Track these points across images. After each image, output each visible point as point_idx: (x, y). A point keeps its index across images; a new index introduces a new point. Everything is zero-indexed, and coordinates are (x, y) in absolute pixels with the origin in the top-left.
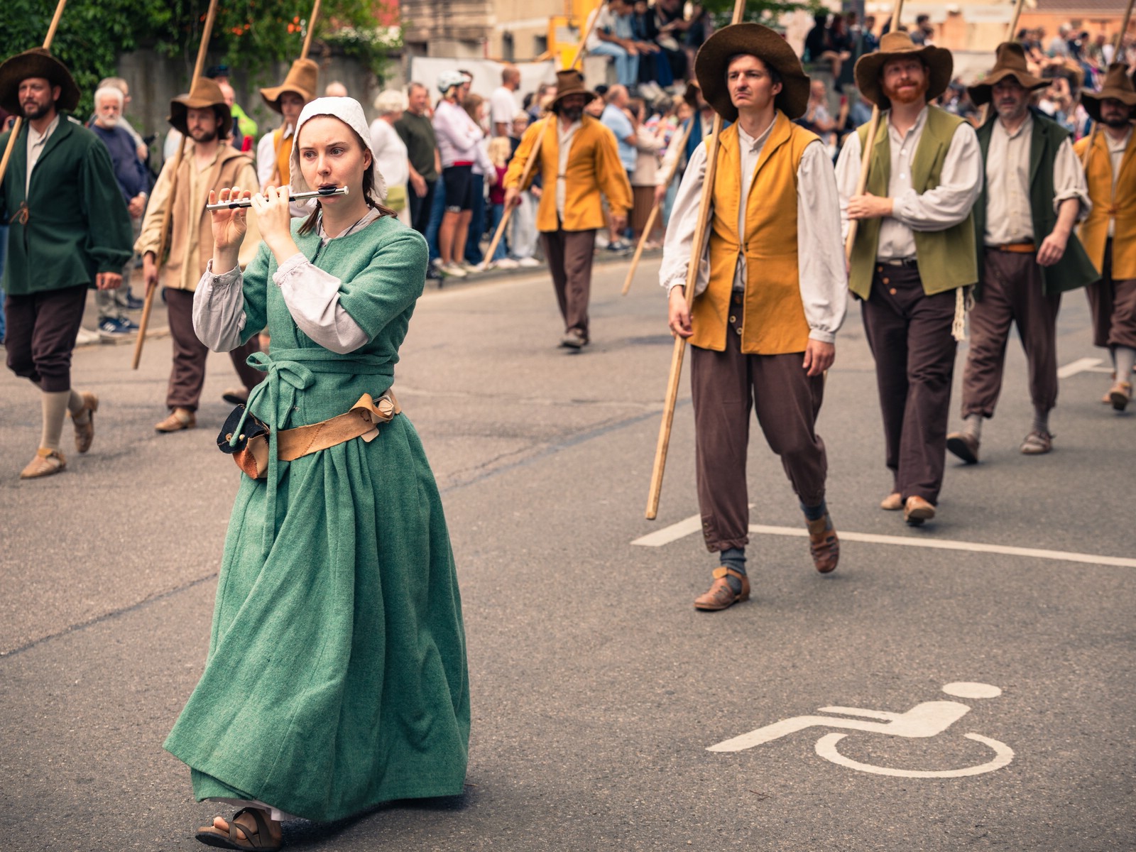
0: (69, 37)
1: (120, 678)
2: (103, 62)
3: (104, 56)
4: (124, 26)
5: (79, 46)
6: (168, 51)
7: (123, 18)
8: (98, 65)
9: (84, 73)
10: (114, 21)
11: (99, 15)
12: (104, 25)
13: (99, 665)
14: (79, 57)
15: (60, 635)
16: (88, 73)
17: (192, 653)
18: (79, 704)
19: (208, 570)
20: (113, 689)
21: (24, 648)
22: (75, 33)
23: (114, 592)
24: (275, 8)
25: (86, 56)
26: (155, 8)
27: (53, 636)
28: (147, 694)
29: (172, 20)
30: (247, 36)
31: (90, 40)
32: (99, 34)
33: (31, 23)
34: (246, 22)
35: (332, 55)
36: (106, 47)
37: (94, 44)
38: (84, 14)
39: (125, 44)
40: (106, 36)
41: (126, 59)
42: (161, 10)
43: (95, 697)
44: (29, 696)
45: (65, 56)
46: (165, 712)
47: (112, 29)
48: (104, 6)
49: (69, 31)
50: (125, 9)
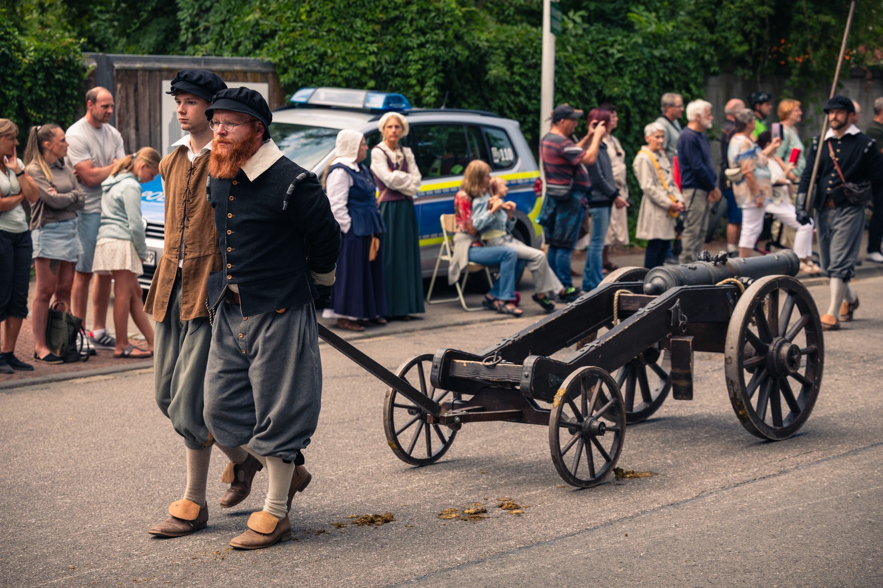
0: (671, 64)
1: (675, 554)
2: (696, 84)
3: (696, 79)
4: (712, 56)
5: (678, 71)
6: (744, 75)
7: (711, 50)
8: (692, 86)
10: (705, 52)
11: (694, 47)
12: (697, 55)
13: (660, 543)
14: (677, 79)
15: (632, 517)
16: (684, 92)
17: (732, 539)
18: (643, 571)
19: (749, 476)
20: (669, 562)
21: (605, 525)
22: (675, 61)
23: (676, 487)
24: (829, 42)
25: (683, 78)
26: (737, 42)
27: (627, 518)
28: (694, 568)
29: (749, 52)
30: (807, 63)
31: (686, 67)
32: (693, 62)
33: (643, 53)
34: (805, 52)
35: (873, 79)
36: (698, 72)
37: (688, 69)
38: (682, 47)
39: (712, 69)
40: (698, 63)
41: (713, 81)
42: (740, 44)
43: (655, 568)
44: (605, 562)
45: (667, 79)
46: (707, 584)
47: (702, 58)
48: (698, 40)
49: (670, 59)
50: (713, 43)
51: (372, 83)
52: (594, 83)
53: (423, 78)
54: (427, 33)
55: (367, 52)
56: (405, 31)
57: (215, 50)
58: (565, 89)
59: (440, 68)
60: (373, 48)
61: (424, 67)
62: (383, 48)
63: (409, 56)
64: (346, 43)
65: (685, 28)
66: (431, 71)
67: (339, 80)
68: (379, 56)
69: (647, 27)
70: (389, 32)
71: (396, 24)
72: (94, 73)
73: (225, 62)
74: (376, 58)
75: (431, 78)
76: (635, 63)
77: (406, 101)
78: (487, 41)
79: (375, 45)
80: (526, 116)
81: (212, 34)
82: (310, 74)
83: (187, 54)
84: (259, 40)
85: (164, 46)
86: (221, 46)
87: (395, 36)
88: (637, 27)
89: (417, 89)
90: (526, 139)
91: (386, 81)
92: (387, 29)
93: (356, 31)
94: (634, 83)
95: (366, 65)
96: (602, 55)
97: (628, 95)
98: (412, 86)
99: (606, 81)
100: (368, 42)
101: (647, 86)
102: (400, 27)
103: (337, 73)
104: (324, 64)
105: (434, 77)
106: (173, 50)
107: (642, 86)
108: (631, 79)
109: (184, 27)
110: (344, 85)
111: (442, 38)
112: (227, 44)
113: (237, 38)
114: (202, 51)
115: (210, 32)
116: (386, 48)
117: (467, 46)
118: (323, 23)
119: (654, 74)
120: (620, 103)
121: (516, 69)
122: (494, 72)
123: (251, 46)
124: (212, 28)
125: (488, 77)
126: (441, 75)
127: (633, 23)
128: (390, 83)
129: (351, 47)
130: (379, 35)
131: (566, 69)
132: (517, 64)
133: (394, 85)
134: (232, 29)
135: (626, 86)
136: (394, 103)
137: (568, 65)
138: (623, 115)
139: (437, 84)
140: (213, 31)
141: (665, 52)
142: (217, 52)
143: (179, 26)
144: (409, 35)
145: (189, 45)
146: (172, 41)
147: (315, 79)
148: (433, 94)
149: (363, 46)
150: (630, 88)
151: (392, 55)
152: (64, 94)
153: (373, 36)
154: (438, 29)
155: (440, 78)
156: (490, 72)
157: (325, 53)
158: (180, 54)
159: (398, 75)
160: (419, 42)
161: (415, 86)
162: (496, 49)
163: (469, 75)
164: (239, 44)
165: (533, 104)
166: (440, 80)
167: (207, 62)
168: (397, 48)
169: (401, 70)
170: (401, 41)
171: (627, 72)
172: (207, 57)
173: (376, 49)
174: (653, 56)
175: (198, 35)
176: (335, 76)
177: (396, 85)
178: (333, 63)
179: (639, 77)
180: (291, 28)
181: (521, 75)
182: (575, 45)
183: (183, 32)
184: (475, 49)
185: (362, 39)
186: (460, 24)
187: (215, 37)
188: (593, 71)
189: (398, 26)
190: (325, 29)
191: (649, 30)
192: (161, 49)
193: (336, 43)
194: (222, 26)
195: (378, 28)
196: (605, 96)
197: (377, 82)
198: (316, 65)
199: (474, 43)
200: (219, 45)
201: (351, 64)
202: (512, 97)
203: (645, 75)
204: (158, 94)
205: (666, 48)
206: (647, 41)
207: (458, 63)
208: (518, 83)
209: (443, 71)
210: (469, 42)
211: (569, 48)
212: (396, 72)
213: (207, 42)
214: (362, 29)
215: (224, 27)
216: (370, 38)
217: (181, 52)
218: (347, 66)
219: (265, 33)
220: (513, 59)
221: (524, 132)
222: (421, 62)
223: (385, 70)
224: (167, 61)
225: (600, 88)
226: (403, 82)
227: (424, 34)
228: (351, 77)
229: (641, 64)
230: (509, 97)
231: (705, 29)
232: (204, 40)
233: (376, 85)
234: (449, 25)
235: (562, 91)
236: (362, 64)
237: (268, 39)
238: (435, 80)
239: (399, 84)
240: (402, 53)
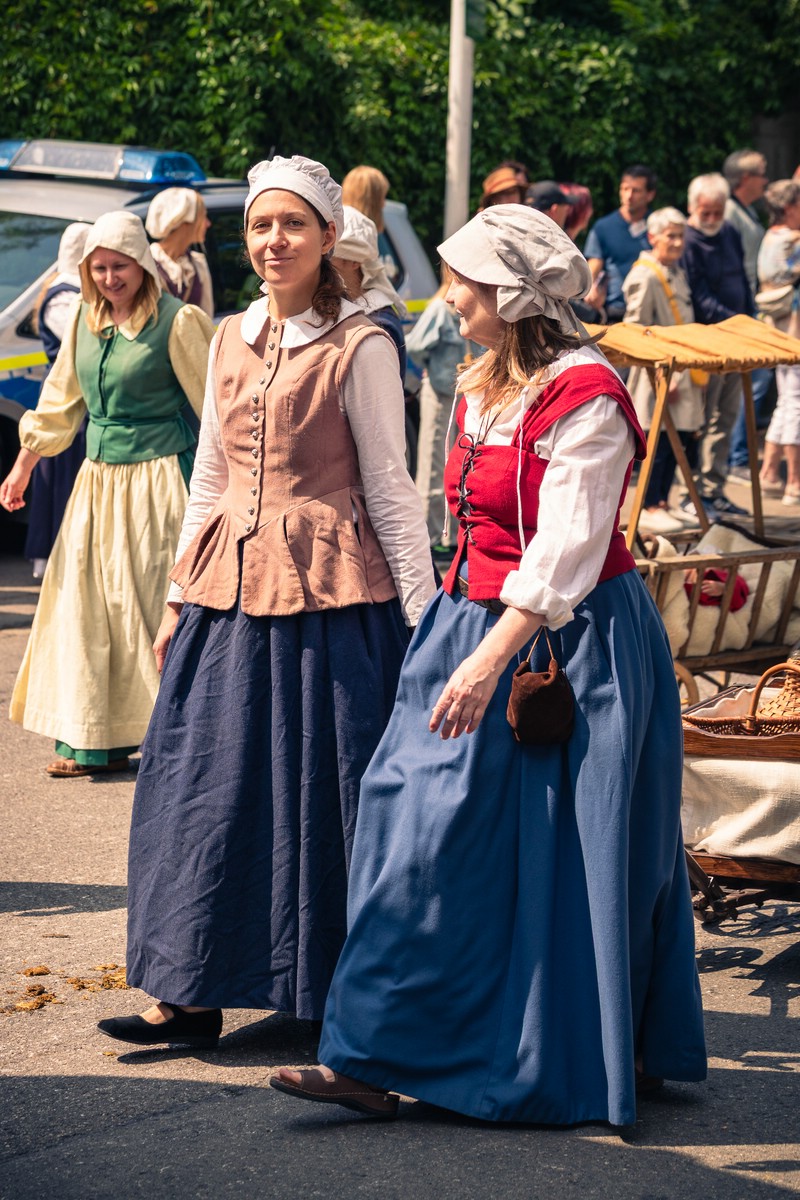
0: (689, 95)
2: (735, 131)
3: (737, 123)
4: (767, 80)
5: (703, 107)
7: (767, 70)
8: (729, 137)
9: (707, 146)
10: (755, 72)
11: (734, 64)
12: (741, 78)
14: (702, 123)
16: (713, 147)
22: (699, 90)
25: (712, 123)
31: (719, 99)
32: (731, 91)
36: (741, 110)
37: (723, 104)
38: (713, 63)
39: (768, 105)
40: (742, 94)
41: (767, 126)
45: (682, 122)
47: (750, 84)
48: (740, 51)
49: (690, 86)
50: (771, 57)
51: (130, 131)
52: (546, 130)
53: (226, 121)
55: (122, 73)
56: (193, 33)
58: (491, 142)
59: (258, 103)
60: (133, 66)
61: (229, 101)
62: (151, 65)
63: (198, 79)
64: (82, 55)
65: (717, 28)
66: (241, 107)
67: (69, 124)
68: (144, 80)
69: (647, 26)
70: (163, 34)
71: (177, 20)
74: (139, 83)
75: (240, 121)
76: (623, 93)
77: (196, 165)
78: (347, 51)
79: (137, 58)
80: (418, 192)
82: (15, 114)
87: (174, 42)
88: (627, 26)
89: (215, 141)
90: (418, 234)
91: (156, 127)
92: (160, 28)
93: (101, 33)
94: (621, 130)
95: (121, 98)
96: (562, 78)
97: (610, 153)
98: (204, 137)
99: (568, 126)
100: (124, 53)
101: (644, 136)
102: (184, 25)
103: (65, 110)
104: (41, 95)
105: (247, 120)
107: (636, 138)
108: (616, 123)
110: (79, 133)
111: (263, 46)
116: (157, 65)
117: (309, 62)
118: (39, 16)
119: (657, 113)
120: (594, 168)
121: (399, 104)
122: (360, 109)
125: (347, 120)
126: (262, 115)
127: (619, 17)
128: (164, 131)
129: (92, 63)
130: (144, 41)
131: (494, 105)
132: (403, 94)
133: (171, 134)
135: (605, 137)
136: (174, 169)
137: (497, 96)
138: (599, 190)
141: (680, 72)
144: (201, 41)
147: (24, 123)
149: (114, 60)
150: (612, 140)
151: (170, 77)
153: (133, 42)
154: (255, 28)
155: (258, 121)
156: (352, 111)
157: (45, 72)
159: (179, 116)
160: (218, 53)
161: (211, 135)
162: (364, 66)
163: (312, 116)
165: (431, 170)
166: (258, 125)
168: (178, 66)
169: (185, 105)
170: (185, 51)
171: (609, 111)
173: (137, 67)
174: (656, 80)
176: (61, 117)
177: (175, 133)
178: (58, 93)
179: (632, 119)
181: (409, 114)
182: (512, 57)
184: (323, 66)
185: (113, 47)
186: (296, 20)
188: (543, 108)
189: (180, 23)
190: (43, 29)
191: (650, 32)
193: (63, 55)
195: (141, 27)
196: (565, 155)
197: (139, 127)
198: (26, 96)
199: (322, 57)
201: (92, 95)
202: (393, 157)
203: (642, 115)
205: (681, 64)
206: (645, 51)
207: (292, 94)
208: (403, 130)
209: (263, 108)
210: (312, 52)
211: (501, 66)
212: (175, 110)
214: (112, 30)
216: (127, 46)
218: (84, 99)
220: (394, 85)
221: (415, 222)
222: (223, 91)
223: (156, 104)
225: (556, 139)
226: (188, 128)
227: (229, 38)
228: (90, 119)
229: (634, 95)
230: (386, 156)
231: (755, 29)
233: (137, 134)
234: (277, 23)
235: (486, 146)
236: (114, 95)
238: (248, 125)
239: (180, 133)
240: (188, 71)
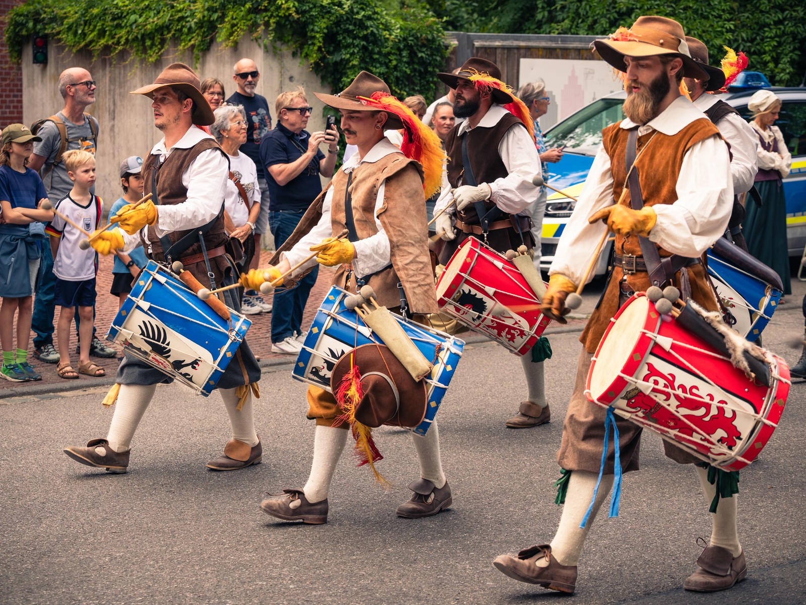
53: (778, 54)
54: (787, 10)
55: (724, 30)
57: (571, 28)
59: (797, 45)
60: (730, 25)
61: (780, 44)
62: (740, 26)
63: (765, 32)
64: (703, 20)
66: (788, 48)
68: (735, 34)
70: (747, 9)
72: (455, 51)
73: (581, 40)
74: (733, 36)
75: (786, 55)
77: (765, 79)
79: (732, 22)
81: (568, 12)
83: (543, 33)
84: (615, 18)
85: (521, 24)
86: (578, 24)
87: (752, 14)
89: (771, 65)
92: (745, 6)
93: (713, 9)
98: (765, 64)
100: (726, 20)
102: (758, 4)
105: (791, 54)
106: (529, 29)
109: (540, 6)
112: (582, 22)
113: (594, 16)
114: (558, 29)
115: (566, 10)
116: (743, 26)
123: (608, 25)
124: (568, 6)
126: (797, 52)
129: (708, 25)
130: (736, 13)
134: (588, 7)
136: (753, 81)
139: (792, 63)
140: (569, 8)
142: (573, 31)
143: (536, 5)
144: (768, 13)
145: (546, 23)
146: (528, 20)
148: (788, 71)
149: (720, 23)
151: (750, 32)
152: (427, 72)
153: (730, 13)
155: (796, 55)
158: (536, 33)
160: (776, 19)
161: (769, 62)
164: (595, 22)
166: (794, 57)
167: (564, 41)
168: (755, 26)
169: (758, 47)
170: (759, 18)
172: (563, 35)
173: (732, 27)
175: (554, 14)
180: (649, 6)
183: (539, 10)
185: (720, 17)
187: (571, 15)
190: (682, 7)
192: (516, 28)
193: (692, 21)
194: (579, 4)
200: (575, 23)
204: (515, 71)
209: (800, 49)
212: (752, 50)
213: (563, 20)
214: (719, 7)
215: (581, 4)
216: (727, 16)
217: (536, 30)
219: (621, 11)
222: (777, 39)
224: (524, 40)
226: (759, 60)
227: (783, 10)
232: (560, 18)
237: (625, 17)
238: (791, 57)
239: (755, 62)
240: (759, 30)
